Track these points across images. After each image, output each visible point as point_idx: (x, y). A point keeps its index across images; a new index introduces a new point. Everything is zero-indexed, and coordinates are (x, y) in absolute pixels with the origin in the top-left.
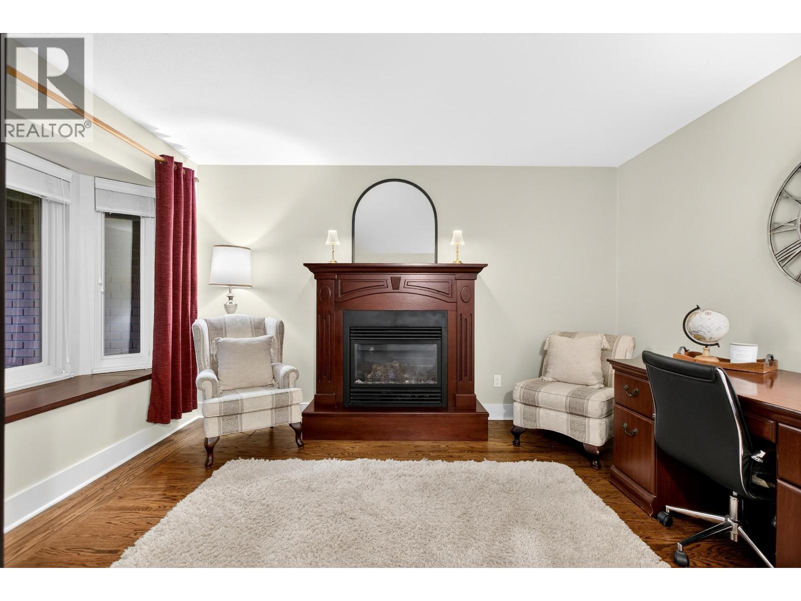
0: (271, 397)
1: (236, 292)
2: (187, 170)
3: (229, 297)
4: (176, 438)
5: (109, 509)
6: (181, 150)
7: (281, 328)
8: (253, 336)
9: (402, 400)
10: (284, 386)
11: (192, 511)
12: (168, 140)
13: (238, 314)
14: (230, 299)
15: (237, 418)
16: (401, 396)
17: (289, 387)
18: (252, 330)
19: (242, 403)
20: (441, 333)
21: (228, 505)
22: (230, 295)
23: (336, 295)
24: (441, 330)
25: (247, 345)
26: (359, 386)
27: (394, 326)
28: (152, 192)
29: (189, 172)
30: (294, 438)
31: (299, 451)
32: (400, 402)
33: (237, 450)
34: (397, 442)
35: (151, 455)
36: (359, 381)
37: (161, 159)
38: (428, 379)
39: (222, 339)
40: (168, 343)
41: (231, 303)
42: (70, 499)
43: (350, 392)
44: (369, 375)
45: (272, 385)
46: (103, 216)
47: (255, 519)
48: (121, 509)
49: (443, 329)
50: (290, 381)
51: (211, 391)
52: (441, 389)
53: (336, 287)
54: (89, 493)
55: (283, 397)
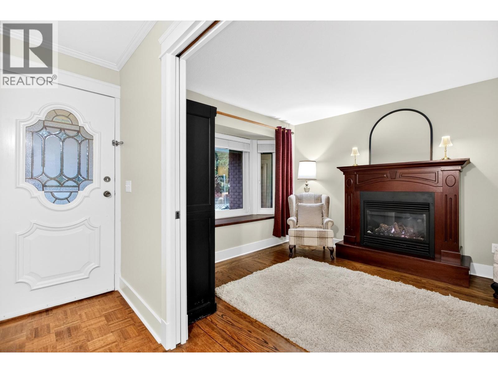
0: (317, 232)
1: (309, 183)
2: (288, 130)
3: (306, 185)
4: (284, 245)
5: (255, 261)
6: (286, 122)
7: (328, 199)
8: (315, 203)
9: (399, 247)
10: (325, 228)
11: (277, 269)
12: (280, 119)
13: (310, 193)
14: (306, 186)
15: (302, 239)
16: (399, 245)
17: (328, 229)
18: (315, 201)
19: (304, 232)
20: (429, 207)
21: (290, 270)
22: (307, 184)
23: (355, 183)
24: (429, 205)
25: (310, 207)
26: (369, 234)
27: (392, 201)
28: (274, 142)
29: (289, 131)
30: (330, 255)
31: (332, 261)
32: (398, 248)
33: (305, 254)
34: (391, 271)
35: (273, 249)
36: (369, 232)
37: (277, 128)
38: (418, 237)
39: (300, 204)
40: (279, 204)
41: (307, 187)
42: (246, 255)
43: (364, 237)
44: (377, 229)
45: (321, 227)
46: (260, 154)
47: (297, 278)
48: (257, 262)
49: (431, 205)
50: (329, 226)
51: (293, 225)
52: (429, 244)
53: (356, 178)
54: (251, 255)
55: (323, 233)
